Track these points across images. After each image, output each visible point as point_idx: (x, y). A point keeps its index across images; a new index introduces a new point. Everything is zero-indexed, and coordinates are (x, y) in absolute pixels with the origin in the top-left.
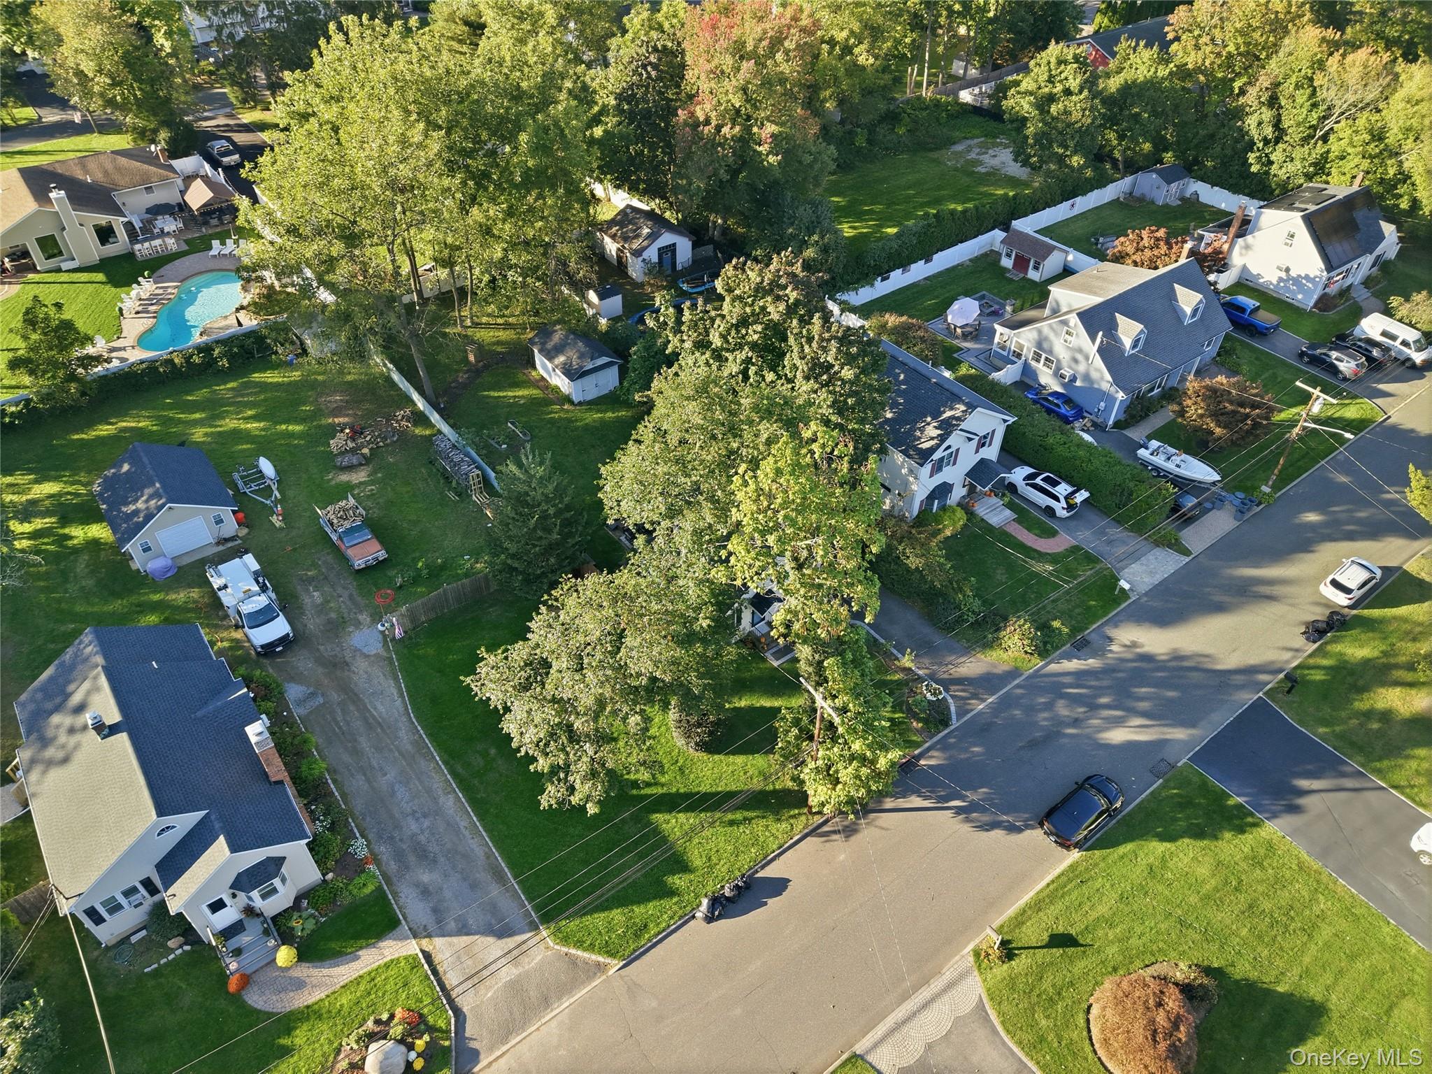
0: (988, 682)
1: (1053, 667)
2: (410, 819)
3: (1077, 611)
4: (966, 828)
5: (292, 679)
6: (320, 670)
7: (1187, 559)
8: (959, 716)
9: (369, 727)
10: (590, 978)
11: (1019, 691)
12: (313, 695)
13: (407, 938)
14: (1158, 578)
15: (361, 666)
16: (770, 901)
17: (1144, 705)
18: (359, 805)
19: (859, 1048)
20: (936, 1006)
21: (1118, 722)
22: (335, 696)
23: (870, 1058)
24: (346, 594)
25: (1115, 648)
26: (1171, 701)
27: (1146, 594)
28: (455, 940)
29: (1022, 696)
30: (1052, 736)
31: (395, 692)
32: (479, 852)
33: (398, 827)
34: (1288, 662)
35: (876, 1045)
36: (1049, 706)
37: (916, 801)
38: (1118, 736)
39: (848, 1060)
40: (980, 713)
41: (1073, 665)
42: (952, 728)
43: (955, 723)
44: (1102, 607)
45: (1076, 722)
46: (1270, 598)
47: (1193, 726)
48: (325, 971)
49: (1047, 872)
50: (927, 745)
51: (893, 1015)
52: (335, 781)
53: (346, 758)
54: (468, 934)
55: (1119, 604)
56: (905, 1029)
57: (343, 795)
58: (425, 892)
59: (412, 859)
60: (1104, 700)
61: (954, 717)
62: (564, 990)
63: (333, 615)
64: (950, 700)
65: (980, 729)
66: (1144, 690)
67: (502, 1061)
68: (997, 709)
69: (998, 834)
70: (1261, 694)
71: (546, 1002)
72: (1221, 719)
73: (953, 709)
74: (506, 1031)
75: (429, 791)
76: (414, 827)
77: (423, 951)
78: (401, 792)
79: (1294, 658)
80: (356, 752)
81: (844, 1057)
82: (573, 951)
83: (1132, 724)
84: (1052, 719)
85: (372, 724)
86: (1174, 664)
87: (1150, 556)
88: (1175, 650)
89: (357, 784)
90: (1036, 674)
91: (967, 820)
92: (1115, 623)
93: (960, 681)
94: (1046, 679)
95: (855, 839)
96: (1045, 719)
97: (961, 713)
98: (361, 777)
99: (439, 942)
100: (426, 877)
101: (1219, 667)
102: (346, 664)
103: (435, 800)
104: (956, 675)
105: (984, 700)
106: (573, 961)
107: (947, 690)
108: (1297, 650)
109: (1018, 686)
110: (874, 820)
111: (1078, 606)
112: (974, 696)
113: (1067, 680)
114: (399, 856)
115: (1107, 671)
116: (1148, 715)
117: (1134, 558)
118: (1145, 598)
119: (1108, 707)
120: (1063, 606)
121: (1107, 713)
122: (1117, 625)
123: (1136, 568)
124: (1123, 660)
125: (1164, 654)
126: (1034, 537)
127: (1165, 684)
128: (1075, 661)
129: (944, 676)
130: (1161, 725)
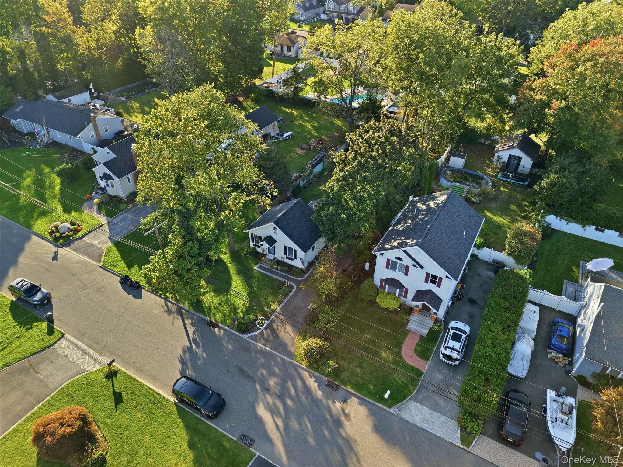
0: (281, 346)
1: (306, 374)
3: (360, 380)
4: (180, 352)
7: (459, 444)
8: (251, 337)
10: (96, 261)
11: (279, 360)
13: (107, 220)
14: (425, 426)
16: (131, 296)
17: (294, 425)
19: (67, 336)
20: (85, 356)
23: (63, 339)
25: (338, 405)
26: (306, 441)
27: (401, 419)
30: (252, 379)
35: (69, 340)
36: (272, 374)
37: (191, 331)
39: (61, 333)
40: (256, 346)
41: (312, 383)
42: (241, 335)
43: (245, 337)
44: (371, 392)
47: (289, 458)
48: (95, 211)
49: (161, 389)
50: (226, 328)
51: (81, 344)
54: (110, 231)
55: (379, 402)
56: (75, 348)
58: (124, 219)
60: (289, 402)
61: (249, 335)
62: (90, 257)
64: (259, 332)
67: (67, 252)
69: (180, 366)
71: (86, 254)
73: (254, 333)
77: (103, 225)
81: (63, 331)
82: (104, 253)
83: (276, 419)
84: (264, 377)
87: (443, 419)
88: (355, 441)
90: (296, 367)
91: (184, 351)
92: (363, 402)
93: (274, 332)
95: (166, 314)
96: (262, 374)
97: (254, 338)
99: (107, 226)
100: (130, 217)
104: (278, 331)
106: (100, 255)
107: (266, 329)
109: (283, 360)
110: (177, 318)
111: (363, 379)
112: (266, 341)
113: (299, 383)
115: (316, 402)
116: (287, 427)
117: (435, 408)
118: (397, 419)
119: (285, 405)
120: (358, 370)
121: (279, 405)
122: (360, 404)
123: (426, 410)
124: (329, 409)
125: (346, 433)
126: (413, 348)
127: (318, 436)
128: (316, 384)
129: (275, 325)
130: (282, 436)
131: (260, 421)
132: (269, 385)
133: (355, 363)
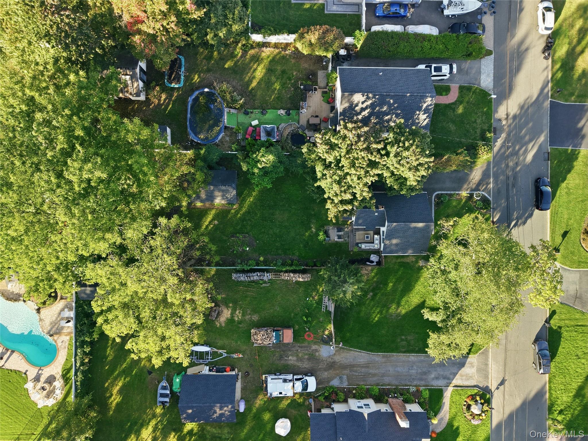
0: (486, 175)
1: (496, 149)
2: (410, 371)
3: (484, 118)
4: (521, 228)
5: (329, 382)
6: (331, 371)
7: (493, 56)
8: (489, 195)
9: (368, 367)
10: (488, 351)
11: (495, 169)
12: (341, 378)
13: (447, 389)
14: (492, 75)
15: (337, 358)
17: (527, 138)
18: (395, 382)
21: (526, 152)
22: (347, 372)
24: (297, 348)
25: (504, 122)
26: (532, 128)
27: (494, 88)
28: (456, 377)
29: (497, 170)
30: (516, 176)
31: (357, 353)
33: (411, 376)
34: (547, 76)
36: (507, 166)
38: (530, 157)
40: (493, 188)
41: (499, 142)
42: (492, 201)
43: (491, 199)
44: (489, 109)
45: (517, 164)
46: (527, 49)
47: (542, 131)
48: (443, 412)
50: (492, 214)
52: (382, 386)
53: (375, 379)
54: (457, 374)
57: (389, 385)
58: (437, 378)
59: (424, 377)
60: (517, 148)
61: (489, 197)
62: (487, 359)
63: (306, 357)
64: (484, 193)
65: (497, 193)
66: (523, 132)
67: (492, 382)
68: (496, 181)
69: (529, 221)
70: (550, 99)
71: (487, 365)
72: (546, 120)
73: (486, 195)
74: (486, 377)
75: (404, 362)
76: (413, 371)
77: (454, 387)
78: (399, 369)
79: (548, 72)
80: (374, 375)
82: (480, 352)
83: (529, 148)
84: (511, 170)
85: (367, 366)
86: (523, 111)
87: (482, 67)
88: (519, 104)
89: (387, 380)
90: (494, 158)
93: (479, 184)
94: (498, 156)
96: (510, 172)
98: (385, 378)
99: (454, 382)
100: (433, 376)
101: (534, 98)
102: (334, 362)
103: (409, 361)
104: (477, 182)
105: (490, 183)
106: (483, 353)
107: (479, 191)
108: (547, 68)
109: (493, 168)
112: (488, 184)
113: (503, 150)
114: (421, 379)
115: (508, 135)
116: (531, 140)
117: (479, 73)
118: (496, 90)
119: (520, 149)
120: (479, 121)
121: (521, 152)
122: (497, 112)
123: (483, 77)
124: (509, 126)
125: (518, 110)
126: (446, 97)
127: (526, 123)
128: (498, 140)
129: (474, 186)
130: (536, 141)
131: (535, 156)
132: (513, 165)
133: (475, 125)
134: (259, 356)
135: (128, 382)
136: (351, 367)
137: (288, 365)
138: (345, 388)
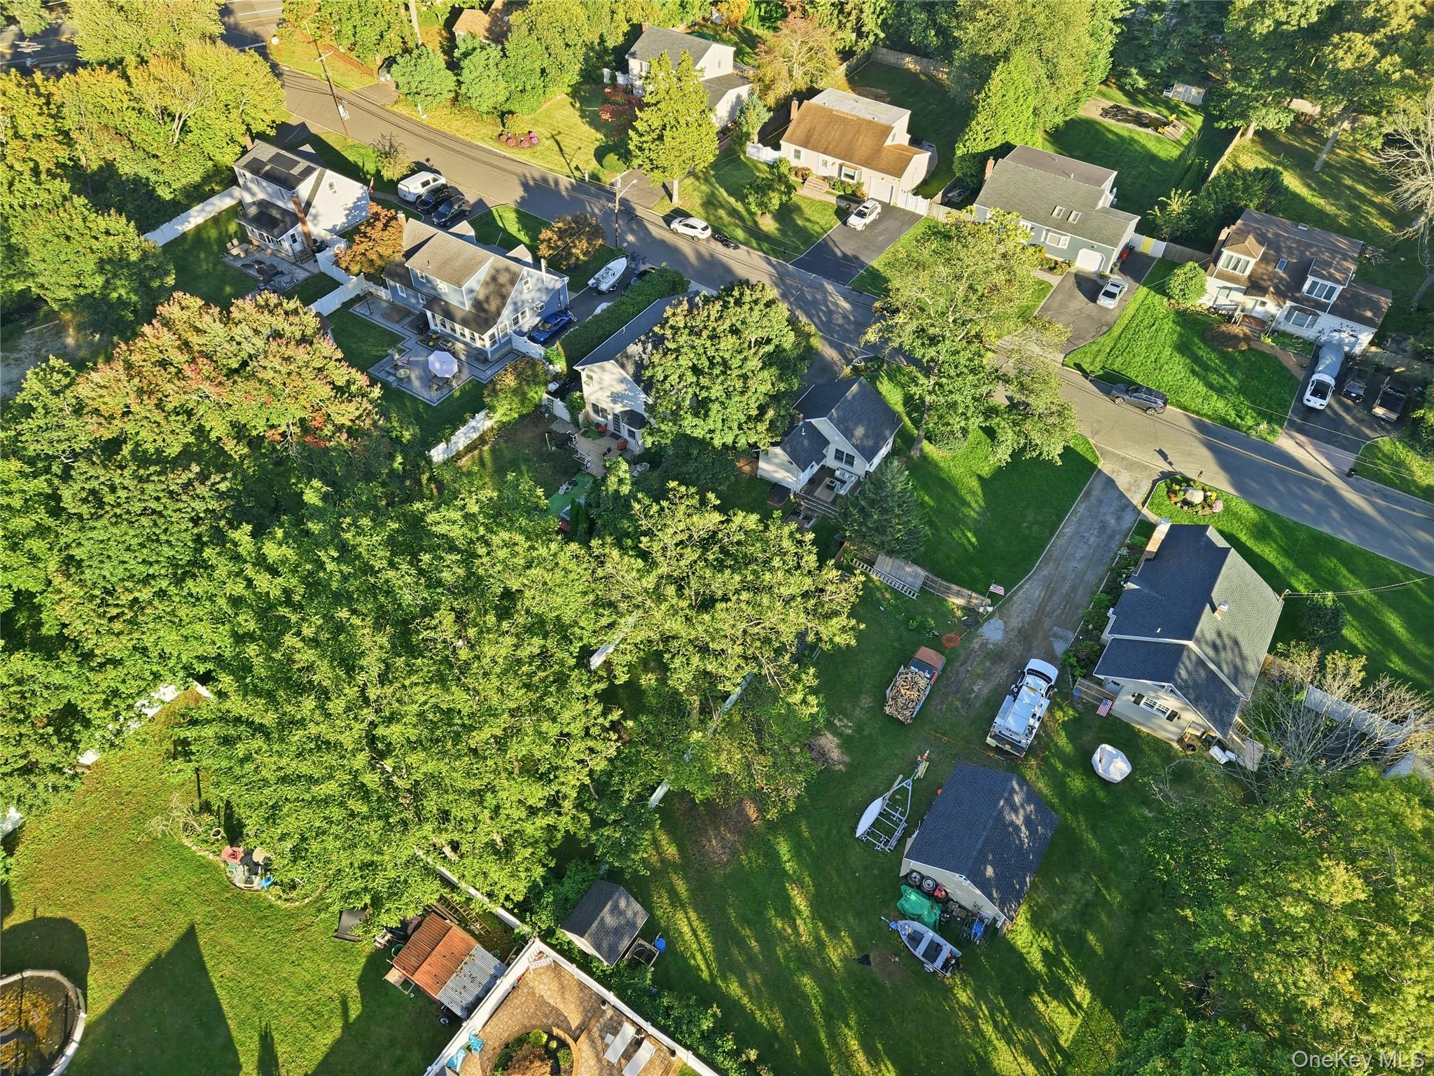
2: (1090, 543)
5: (1054, 651)
6: (1035, 644)
9: (1054, 591)
12: (1055, 635)
15: (1015, 623)
17: (819, 298)
18: (1101, 569)
19: (1059, 364)
22: (1047, 623)
24: (963, 669)
28: (1128, 497)
29: (838, 334)
31: (1020, 593)
32: (1083, 506)
33: (1098, 545)
34: (760, 256)
38: (845, 305)
39: (1067, 367)
45: (845, 317)
46: (713, 257)
47: (821, 283)
52: (1098, 588)
53: (1080, 592)
54: (1123, 494)
57: (1101, 580)
58: (1119, 519)
59: (1109, 531)
62: (1114, 454)
63: (988, 664)
64: (860, 357)
66: (808, 297)
68: (853, 342)
70: (788, 264)
71: (1124, 458)
74: (1144, 467)
75: (1069, 543)
76: (1093, 539)
78: (1078, 556)
79: (755, 252)
80: (1073, 589)
82: (1099, 454)
85: (1050, 591)
89: (1091, 577)
93: (844, 356)
94: (821, 327)
98: (1086, 578)
99: (1135, 502)
100: (1113, 521)
102: (1020, 631)
103: (1071, 537)
104: (840, 357)
105: (851, 347)
107: (853, 359)
108: (748, 251)
114: (1111, 537)
121: (832, 307)
127: (799, 290)
129: (844, 361)
130: (828, 292)
131: (848, 301)
134: (944, 734)
135: (859, 1023)
136: (1041, 613)
137: (989, 699)
138: (1077, 638)
